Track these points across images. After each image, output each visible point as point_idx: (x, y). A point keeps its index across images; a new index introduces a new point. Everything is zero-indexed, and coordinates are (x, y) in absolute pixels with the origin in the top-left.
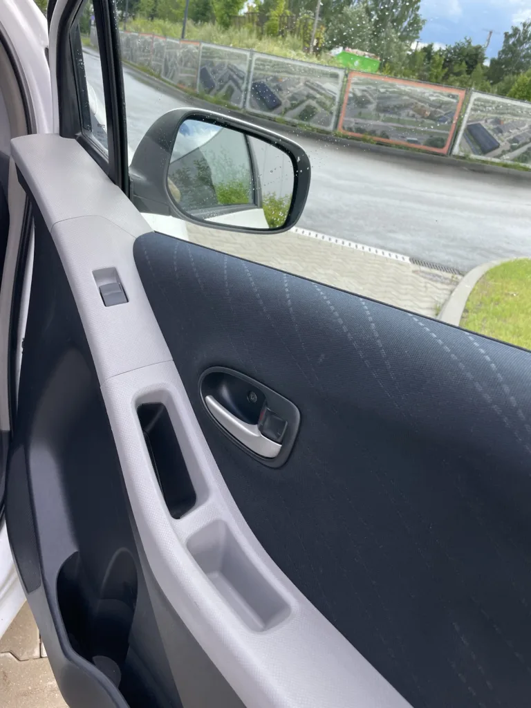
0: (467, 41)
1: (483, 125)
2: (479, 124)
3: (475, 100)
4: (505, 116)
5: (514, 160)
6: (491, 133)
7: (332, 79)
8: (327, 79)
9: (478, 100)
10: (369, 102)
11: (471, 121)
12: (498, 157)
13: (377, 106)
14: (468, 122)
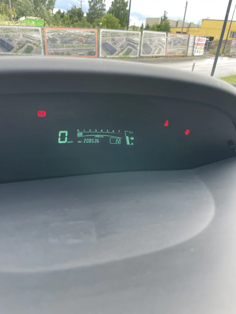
0: (74, 7)
1: (108, 42)
2: (106, 42)
3: (102, 32)
4: (116, 37)
5: (123, 55)
6: (112, 45)
7: (36, 32)
8: (33, 32)
10: (57, 40)
12: (118, 55)
13: (61, 41)
14: (102, 42)
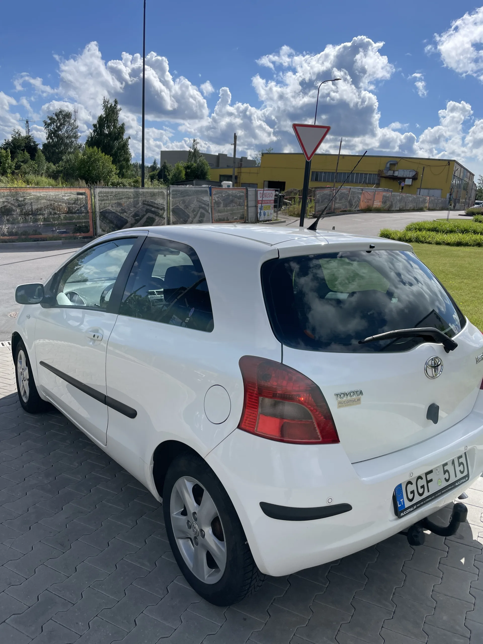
1: (111, 210)
2: (108, 209)
3: (99, 193)
4: (124, 200)
6: (118, 213)
9: (100, 192)
11: (102, 209)
14: (100, 210)
